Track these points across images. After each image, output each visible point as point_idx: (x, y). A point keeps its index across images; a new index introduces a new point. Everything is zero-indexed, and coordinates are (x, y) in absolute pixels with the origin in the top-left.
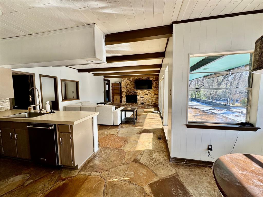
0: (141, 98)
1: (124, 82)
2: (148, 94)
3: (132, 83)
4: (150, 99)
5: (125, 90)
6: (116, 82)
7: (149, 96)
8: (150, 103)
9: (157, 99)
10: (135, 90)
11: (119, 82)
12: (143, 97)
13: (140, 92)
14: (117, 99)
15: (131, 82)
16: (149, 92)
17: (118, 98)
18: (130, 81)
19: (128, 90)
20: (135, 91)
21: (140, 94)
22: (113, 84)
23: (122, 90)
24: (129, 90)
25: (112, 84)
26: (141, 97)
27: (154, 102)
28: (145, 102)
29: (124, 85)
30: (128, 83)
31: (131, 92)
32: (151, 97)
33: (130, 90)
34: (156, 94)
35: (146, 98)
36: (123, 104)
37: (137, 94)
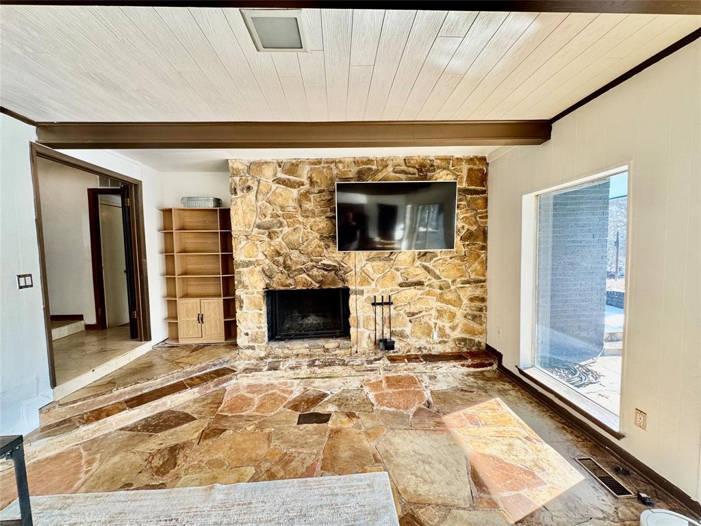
0: (379, 308)
1: (252, 195)
2: (420, 284)
3: (309, 206)
4: (434, 313)
5: (261, 257)
6: (189, 199)
7: (428, 294)
8: (435, 335)
9: (481, 310)
10: (334, 256)
11: (218, 202)
12: (389, 304)
13: (369, 267)
14: (201, 319)
15: (305, 195)
16: (429, 265)
17: (214, 308)
18: (295, 192)
19: (279, 254)
20: (329, 258)
21: (366, 279)
22: (170, 210)
23: (239, 255)
24: (286, 256)
25: (167, 212)
26: (374, 304)
27: (457, 334)
28: (402, 335)
29: (254, 219)
30: (282, 208)
31: (301, 271)
32: (441, 298)
33: (295, 254)
34: (473, 276)
35: (408, 309)
36: (249, 352)
37: (344, 281)
